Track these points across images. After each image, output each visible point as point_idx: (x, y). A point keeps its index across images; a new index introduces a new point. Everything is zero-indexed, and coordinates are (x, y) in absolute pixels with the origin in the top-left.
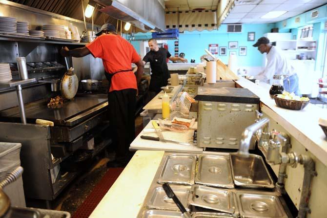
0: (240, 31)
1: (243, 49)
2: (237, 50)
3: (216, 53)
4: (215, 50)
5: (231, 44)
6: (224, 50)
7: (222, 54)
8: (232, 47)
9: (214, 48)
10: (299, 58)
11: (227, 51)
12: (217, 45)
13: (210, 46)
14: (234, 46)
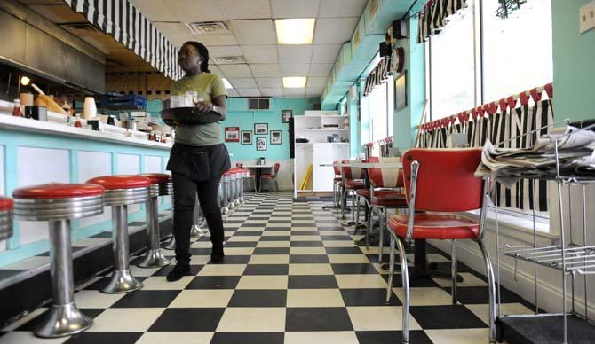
0: (268, 108)
1: (276, 134)
2: (268, 136)
3: (237, 141)
4: (235, 136)
5: (259, 128)
6: (248, 136)
7: (245, 141)
8: (259, 131)
9: (233, 133)
10: (330, 140)
11: (254, 137)
12: (237, 129)
13: (227, 129)
14: (263, 130)
